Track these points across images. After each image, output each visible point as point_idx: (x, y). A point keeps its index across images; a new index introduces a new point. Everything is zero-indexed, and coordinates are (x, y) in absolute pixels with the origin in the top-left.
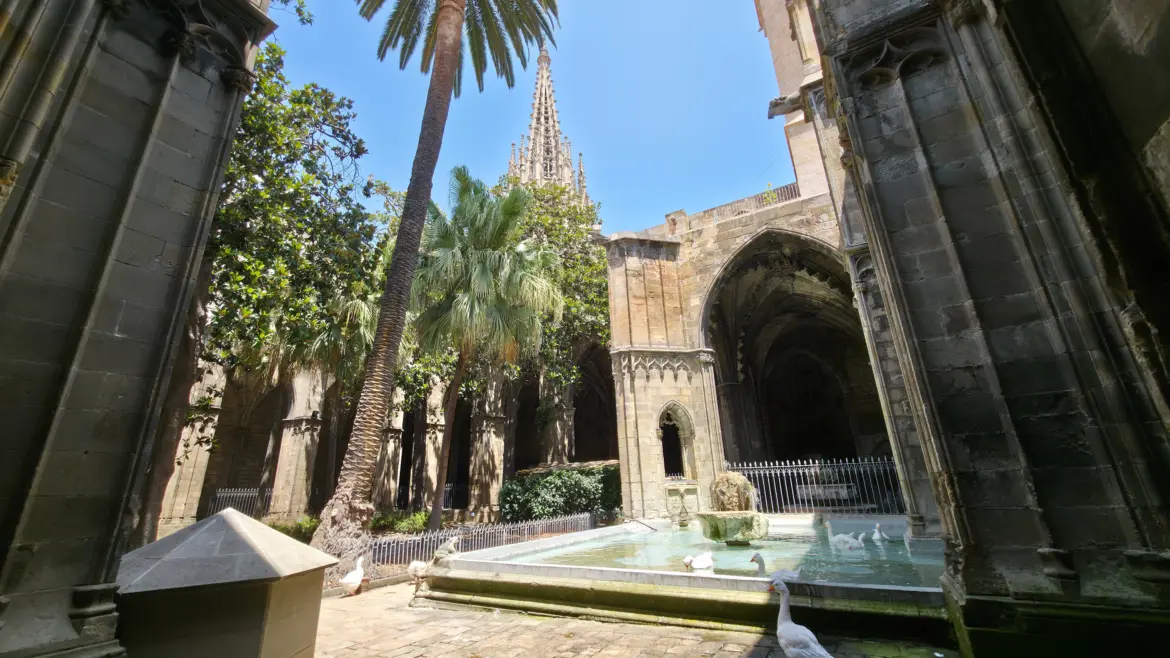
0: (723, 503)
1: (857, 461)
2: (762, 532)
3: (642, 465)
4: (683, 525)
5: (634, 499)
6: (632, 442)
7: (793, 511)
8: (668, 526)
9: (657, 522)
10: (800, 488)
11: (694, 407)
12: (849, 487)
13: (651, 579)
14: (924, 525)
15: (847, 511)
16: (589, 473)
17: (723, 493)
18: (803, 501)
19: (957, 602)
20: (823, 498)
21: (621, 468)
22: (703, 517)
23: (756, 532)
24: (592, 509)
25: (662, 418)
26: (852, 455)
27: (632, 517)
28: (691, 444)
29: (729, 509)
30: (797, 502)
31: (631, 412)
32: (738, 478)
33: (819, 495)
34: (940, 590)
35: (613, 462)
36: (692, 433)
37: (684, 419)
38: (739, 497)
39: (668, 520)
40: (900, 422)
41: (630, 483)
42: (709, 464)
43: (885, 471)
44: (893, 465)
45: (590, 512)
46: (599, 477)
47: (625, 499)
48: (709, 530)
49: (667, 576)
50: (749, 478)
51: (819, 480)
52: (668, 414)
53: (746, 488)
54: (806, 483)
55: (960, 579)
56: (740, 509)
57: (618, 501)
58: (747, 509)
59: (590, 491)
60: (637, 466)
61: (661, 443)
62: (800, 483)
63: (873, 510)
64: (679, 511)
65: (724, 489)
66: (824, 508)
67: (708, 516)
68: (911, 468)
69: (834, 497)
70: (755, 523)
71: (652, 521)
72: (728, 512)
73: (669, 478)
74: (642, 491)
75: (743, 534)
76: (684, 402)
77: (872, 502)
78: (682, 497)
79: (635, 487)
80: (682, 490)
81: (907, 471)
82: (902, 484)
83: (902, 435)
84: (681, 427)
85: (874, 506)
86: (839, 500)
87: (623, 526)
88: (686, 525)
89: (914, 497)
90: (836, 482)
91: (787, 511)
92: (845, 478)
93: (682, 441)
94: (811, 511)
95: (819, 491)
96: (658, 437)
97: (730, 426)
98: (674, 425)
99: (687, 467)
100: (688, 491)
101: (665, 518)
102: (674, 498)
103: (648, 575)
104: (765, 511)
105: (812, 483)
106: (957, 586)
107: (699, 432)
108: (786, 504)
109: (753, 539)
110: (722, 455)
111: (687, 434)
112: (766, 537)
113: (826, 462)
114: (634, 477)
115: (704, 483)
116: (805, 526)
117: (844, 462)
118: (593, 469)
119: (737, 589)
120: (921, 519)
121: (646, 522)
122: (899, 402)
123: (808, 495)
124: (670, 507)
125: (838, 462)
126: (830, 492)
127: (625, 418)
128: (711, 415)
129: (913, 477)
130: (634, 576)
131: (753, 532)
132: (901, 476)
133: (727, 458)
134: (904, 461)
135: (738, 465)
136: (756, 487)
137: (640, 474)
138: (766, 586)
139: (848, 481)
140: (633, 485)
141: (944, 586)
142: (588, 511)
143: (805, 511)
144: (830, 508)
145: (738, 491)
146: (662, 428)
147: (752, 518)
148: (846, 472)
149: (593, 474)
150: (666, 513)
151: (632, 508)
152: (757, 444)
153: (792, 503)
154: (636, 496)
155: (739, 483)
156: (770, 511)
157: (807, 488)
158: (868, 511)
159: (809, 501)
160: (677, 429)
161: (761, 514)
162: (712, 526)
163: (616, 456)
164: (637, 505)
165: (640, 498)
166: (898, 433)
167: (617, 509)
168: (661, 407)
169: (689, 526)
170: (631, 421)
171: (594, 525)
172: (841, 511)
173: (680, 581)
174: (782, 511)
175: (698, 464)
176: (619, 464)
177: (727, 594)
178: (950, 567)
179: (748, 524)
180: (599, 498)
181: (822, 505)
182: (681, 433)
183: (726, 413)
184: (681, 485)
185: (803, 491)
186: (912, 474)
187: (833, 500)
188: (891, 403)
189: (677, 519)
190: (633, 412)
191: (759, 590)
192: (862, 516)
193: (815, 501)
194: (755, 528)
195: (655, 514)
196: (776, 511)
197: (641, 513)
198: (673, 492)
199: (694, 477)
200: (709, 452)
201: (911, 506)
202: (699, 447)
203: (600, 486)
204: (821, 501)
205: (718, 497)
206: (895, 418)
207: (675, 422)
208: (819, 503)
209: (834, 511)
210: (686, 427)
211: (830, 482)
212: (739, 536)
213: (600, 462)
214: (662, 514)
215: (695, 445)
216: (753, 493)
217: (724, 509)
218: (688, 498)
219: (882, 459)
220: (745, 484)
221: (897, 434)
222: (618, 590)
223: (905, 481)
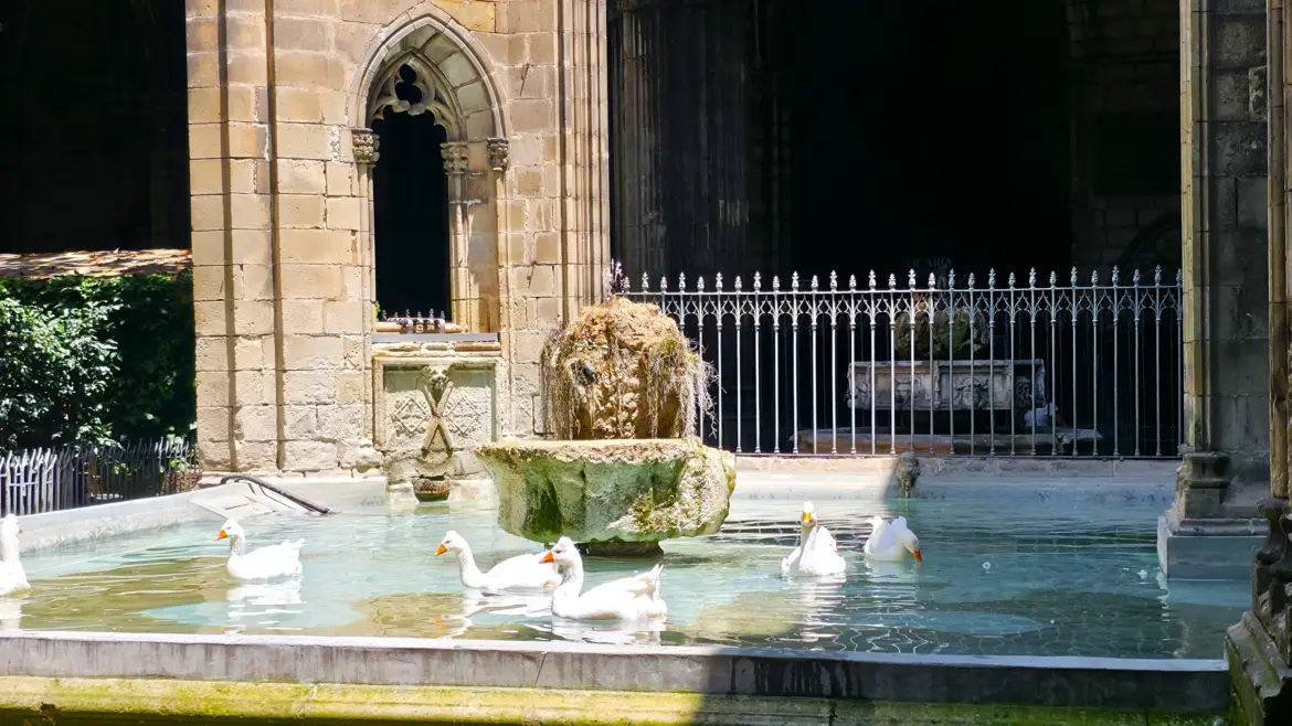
0: (582, 412)
1: (1063, 280)
2: (710, 511)
3: (284, 269)
4: (430, 494)
5: (241, 397)
6: (246, 177)
7: (825, 450)
8: (370, 501)
9: (331, 483)
10: (860, 371)
11: (514, 49)
12: (1021, 371)
13: (283, 664)
14: (1223, 486)
15: (1002, 450)
16: (59, 296)
17: (588, 377)
18: (863, 415)
19: (1258, 689)
20: (932, 404)
21: (197, 276)
22: (506, 458)
23: (689, 507)
24: (69, 436)
25: (377, 90)
26: (1054, 259)
27: (233, 468)
28: (488, 199)
29: (601, 434)
30: (844, 421)
31: (249, 50)
32: (650, 324)
33: (920, 395)
34: (1222, 665)
35: (164, 256)
36: (497, 155)
37: (469, 95)
38: (642, 390)
39: (376, 478)
40: (1225, 148)
41: (231, 337)
42: (550, 279)
43: (1148, 315)
44: (1177, 293)
45: (57, 447)
46: (102, 312)
47: (207, 397)
48: (520, 507)
49: (348, 652)
50: (690, 329)
51: (931, 346)
52: (407, 72)
53: (671, 359)
54: (883, 355)
55: (1282, 625)
56: (643, 431)
57: (180, 410)
58: (665, 432)
59: (58, 367)
60: (266, 275)
61: (366, 186)
62: (863, 355)
63: (1085, 448)
64: (417, 445)
65: (593, 361)
66: (932, 438)
67: (525, 454)
68: (1227, 295)
69: (969, 402)
70: (687, 482)
71: (312, 479)
72: (600, 444)
73: (392, 324)
74: (280, 370)
75: (642, 520)
76: (475, 28)
77: (1085, 422)
78: (437, 395)
79: (253, 354)
80: (439, 369)
81: (1211, 313)
82: (1189, 355)
83: (1224, 185)
84: (453, 130)
85: (1093, 434)
86: (982, 414)
87: (196, 497)
88: (443, 496)
89: (1216, 397)
90: (983, 354)
91: (807, 448)
92: (1010, 341)
93: (456, 186)
94: (883, 449)
95: (922, 383)
96: (359, 160)
97: (644, 139)
98: (429, 114)
99: (464, 286)
100: (460, 374)
101: (362, 469)
102: (403, 397)
103: (275, 653)
104: (730, 446)
105: (902, 355)
106: (1271, 646)
107: (527, 150)
108: (805, 423)
109: (672, 534)
110: (602, 244)
111: (477, 156)
112: (720, 526)
113: (961, 283)
114: (252, 315)
115: (524, 340)
116: (858, 496)
117: (1022, 281)
118: (78, 279)
119: (595, 685)
120: (1221, 466)
121: (289, 482)
122: (1240, 70)
123: (883, 394)
124: (388, 431)
125: (1002, 282)
126: (960, 390)
127: (224, 75)
128: (576, 88)
129: (1225, 333)
130: (218, 659)
131: (676, 512)
132: (1189, 332)
133: (617, 251)
134: (1210, 277)
135: (655, 286)
136: (709, 356)
137: (276, 302)
138: (695, 673)
139: (1023, 352)
140: (241, 346)
141: (1235, 652)
142: (46, 444)
143: (864, 449)
144: (948, 440)
145: (641, 372)
146: (374, 125)
147: (680, 464)
148: (1023, 317)
149: (76, 300)
150: (371, 453)
151: (234, 431)
152: (734, 213)
153: (825, 423)
154: (254, 390)
155: (650, 340)
156: (749, 448)
157: (883, 372)
158: (1067, 450)
159: (883, 416)
160: (440, 134)
161: (716, 456)
162: (533, 491)
163: (181, 238)
164: (255, 423)
165: (270, 396)
166: (1212, 178)
167: (175, 441)
168: (378, 37)
169: (455, 498)
170: (248, 87)
171: (75, 494)
172: (982, 450)
173: (392, 667)
174: (786, 448)
175: (511, 273)
176: (189, 264)
177: (555, 702)
178: (1266, 595)
179: (662, 484)
180: (98, 397)
181: (922, 428)
182: (451, 150)
183: (637, 89)
184: (435, 349)
185: (867, 383)
186: (1226, 321)
187: (962, 414)
188: (1214, 70)
189: (410, 471)
190: (260, 53)
191: (667, 685)
192: (1047, 464)
193: (902, 416)
194: (687, 495)
195: (326, 453)
196: (768, 448)
197: (272, 450)
198: (396, 375)
199: (490, 321)
200: (556, 230)
201: (1200, 428)
202: (517, 211)
203: (105, 349)
204: (922, 416)
205: (567, 389)
206: (1213, 126)
207: (433, 107)
208: (913, 420)
209: (961, 450)
210: (474, 126)
211: (963, 353)
212: (626, 526)
213: (112, 257)
214: (351, 457)
215: (502, 201)
216: (694, 377)
217: (584, 432)
218: (455, 395)
219: (1147, 279)
220: (671, 345)
221: (1210, 178)
222: (155, 706)
223: (1201, 342)
